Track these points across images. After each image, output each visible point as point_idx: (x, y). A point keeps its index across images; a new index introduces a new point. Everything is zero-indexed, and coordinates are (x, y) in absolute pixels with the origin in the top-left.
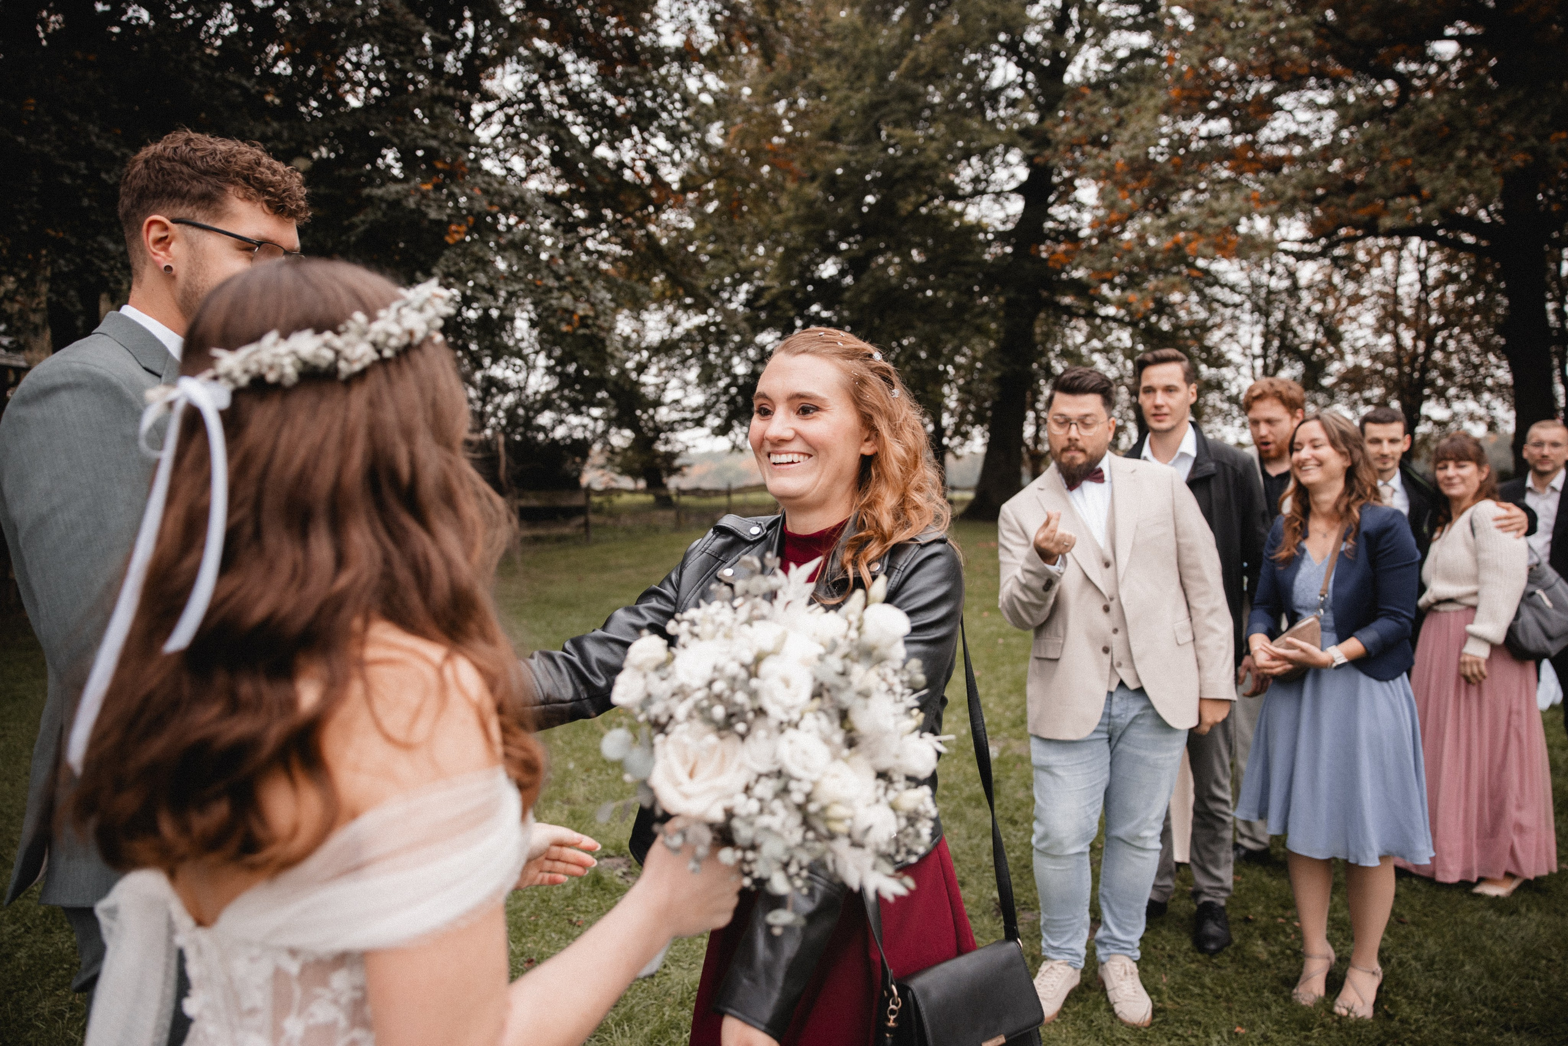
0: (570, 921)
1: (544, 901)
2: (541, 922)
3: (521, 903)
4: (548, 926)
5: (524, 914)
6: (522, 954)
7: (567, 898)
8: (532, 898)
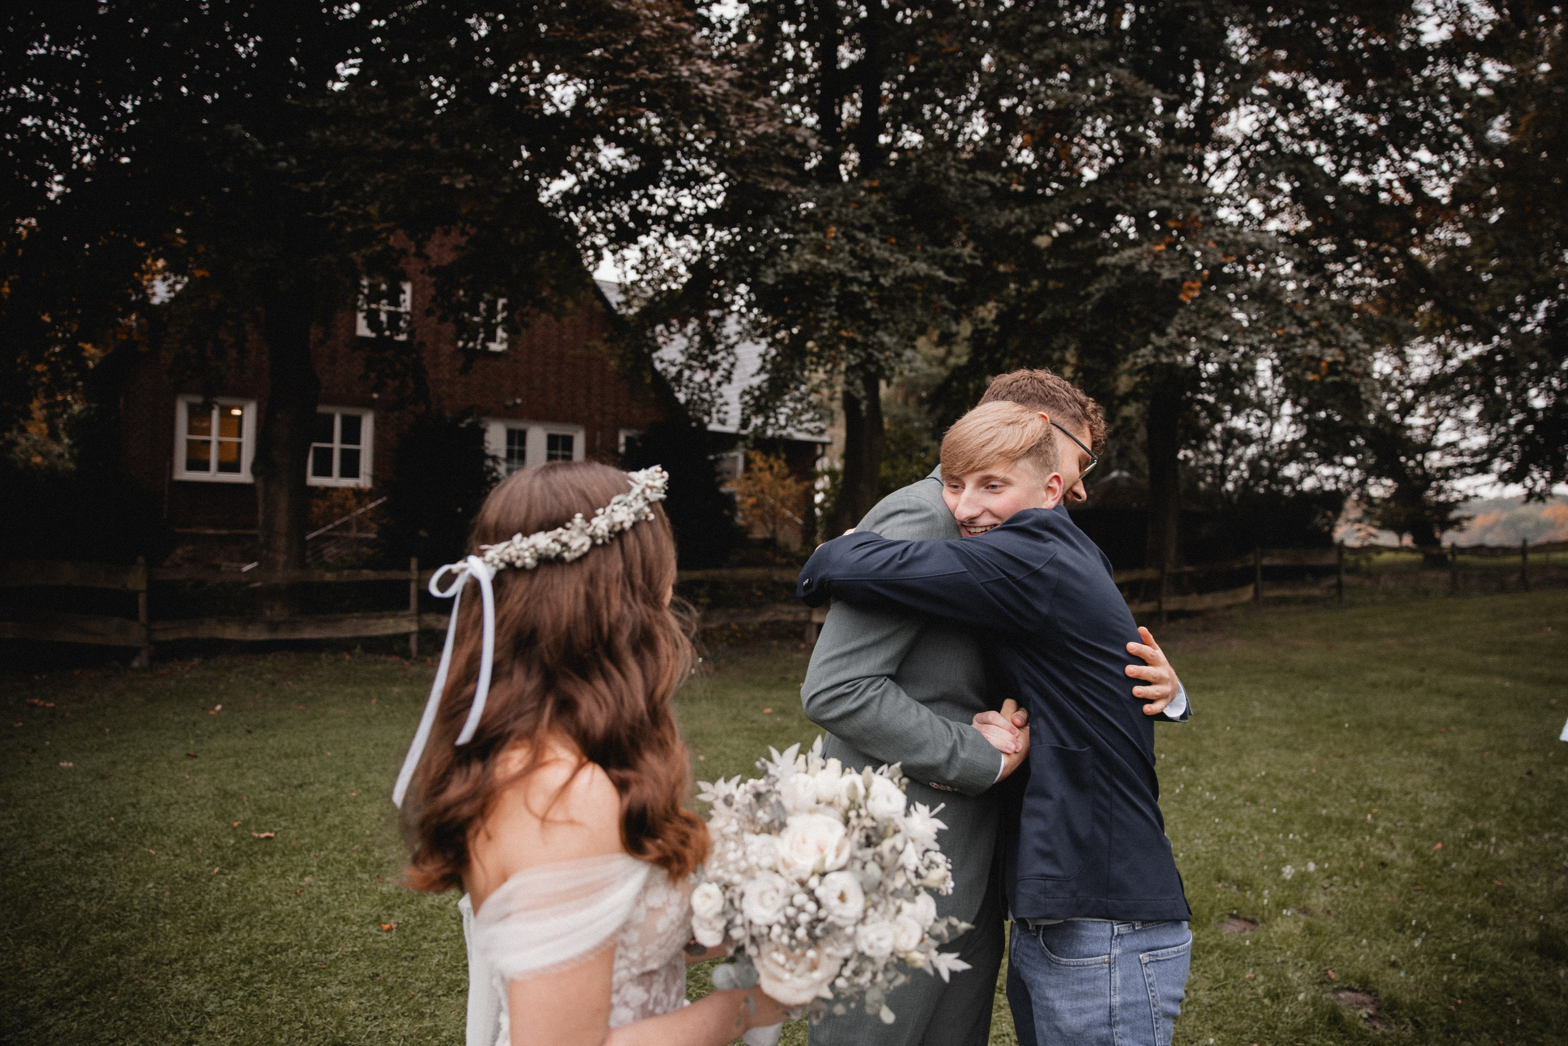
1: (1269, 1027)
3: (1245, 1023)
5: (1245, 1037)
7: (1296, 1031)
8: (1255, 1020)
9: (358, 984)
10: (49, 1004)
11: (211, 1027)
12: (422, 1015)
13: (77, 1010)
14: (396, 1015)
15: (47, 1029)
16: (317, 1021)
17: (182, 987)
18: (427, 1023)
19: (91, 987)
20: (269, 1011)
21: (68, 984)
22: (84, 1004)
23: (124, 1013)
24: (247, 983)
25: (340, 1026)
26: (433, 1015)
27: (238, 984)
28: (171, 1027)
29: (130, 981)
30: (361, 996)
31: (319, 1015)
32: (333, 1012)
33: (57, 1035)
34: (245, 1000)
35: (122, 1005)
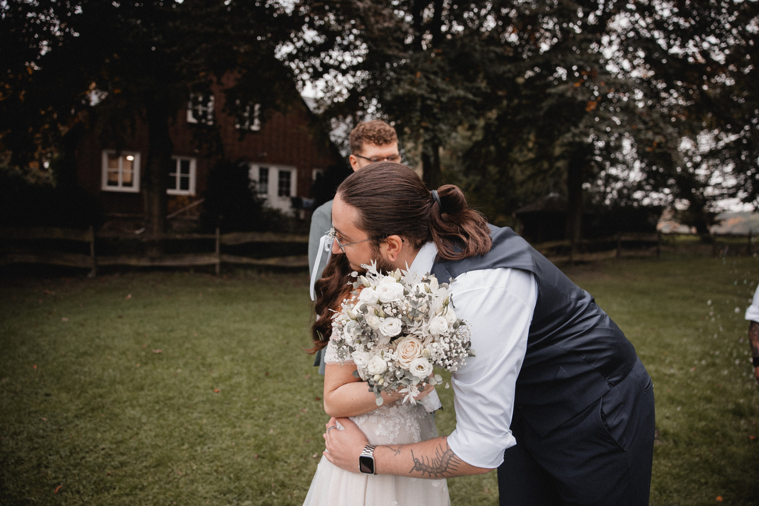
9: (207, 413)
10: (76, 416)
11: (145, 428)
12: (235, 427)
13: (88, 419)
14: (224, 426)
15: (77, 425)
16: (190, 427)
17: (131, 412)
18: (238, 429)
19: (93, 410)
20: (170, 423)
21: (82, 409)
22: (90, 417)
23: (108, 421)
24: (158, 411)
25: (201, 429)
26: (240, 427)
27: (154, 412)
28: (128, 427)
29: (108, 409)
30: (208, 418)
31: (191, 425)
32: (197, 424)
33: (82, 428)
34: (158, 419)
35: (106, 419)
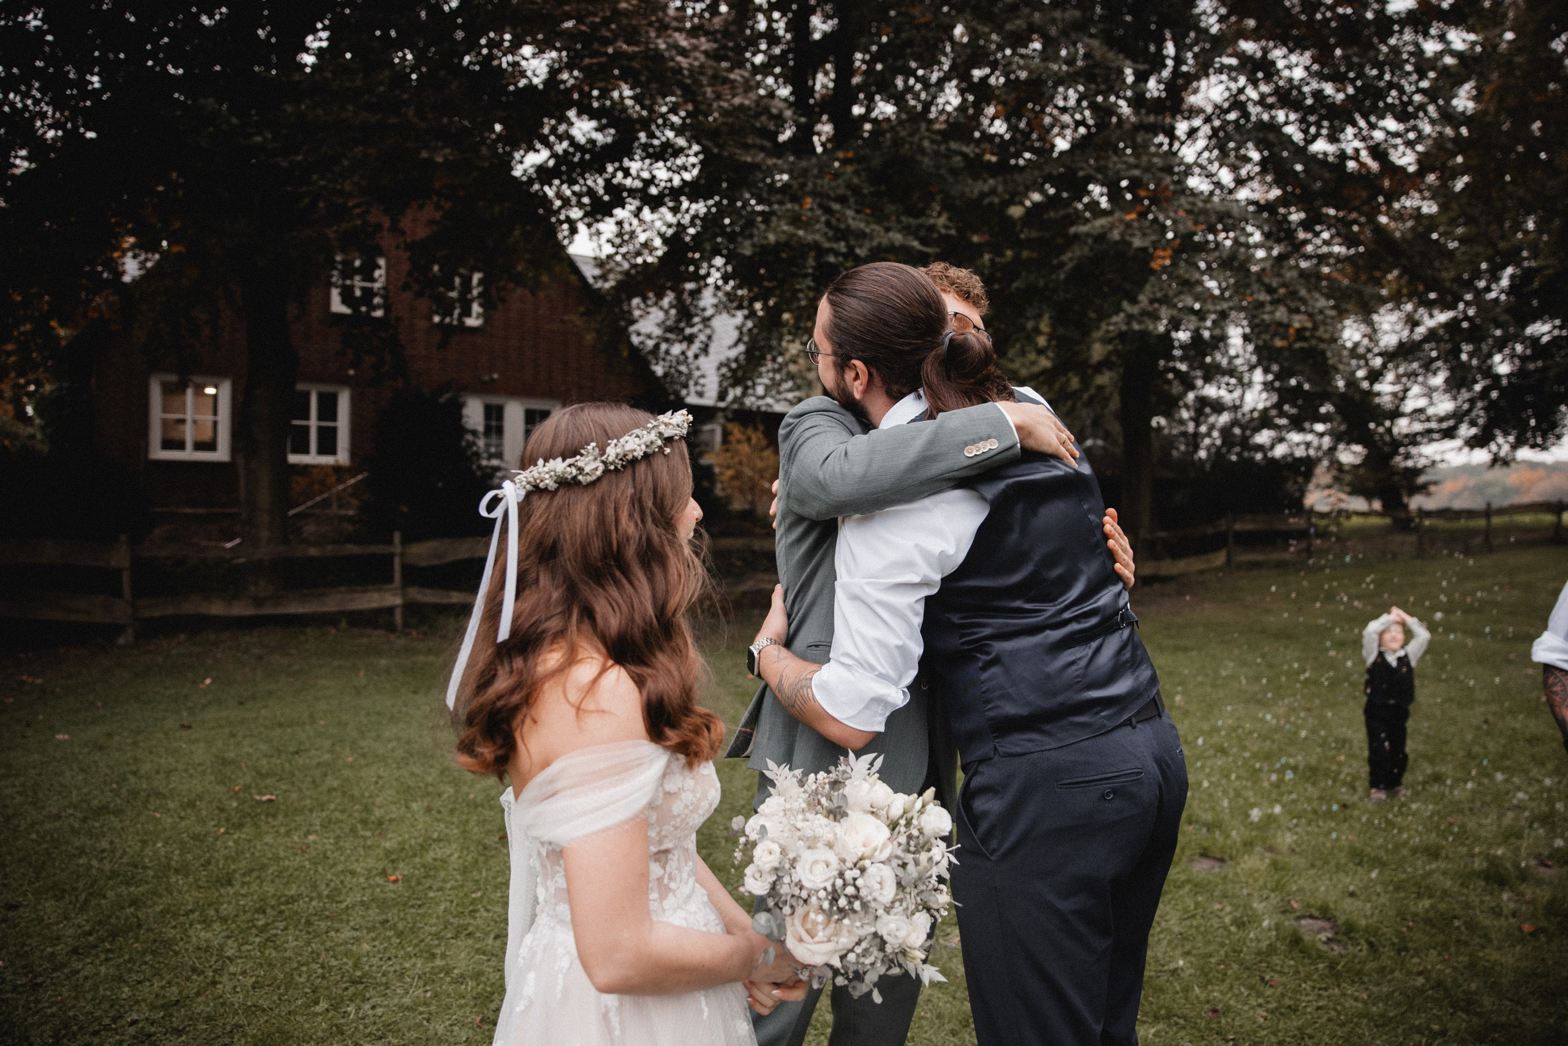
0: (1262, 979)
1: (1235, 951)
2: (1230, 972)
3: (1212, 948)
4: (1237, 979)
5: (1213, 960)
6: (1208, 1002)
7: (1259, 953)
8: (1222, 945)
9: (370, 930)
10: (75, 951)
11: (232, 969)
12: (433, 956)
13: (103, 956)
14: (408, 956)
15: (76, 972)
16: (334, 962)
17: (201, 935)
18: (439, 962)
19: (114, 935)
20: (287, 954)
21: (90, 934)
22: (108, 951)
23: (148, 958)
24: (263, 929)
25: (356, 966)
26: (444, 956)
27: (254, 931)
28: (194, 970)
29: (149, 930)
30: (374, 940)
31: (335, 957)
32: (348, 954)
33: (86, 978)
34: (262, 946)
35: (144, 953)
